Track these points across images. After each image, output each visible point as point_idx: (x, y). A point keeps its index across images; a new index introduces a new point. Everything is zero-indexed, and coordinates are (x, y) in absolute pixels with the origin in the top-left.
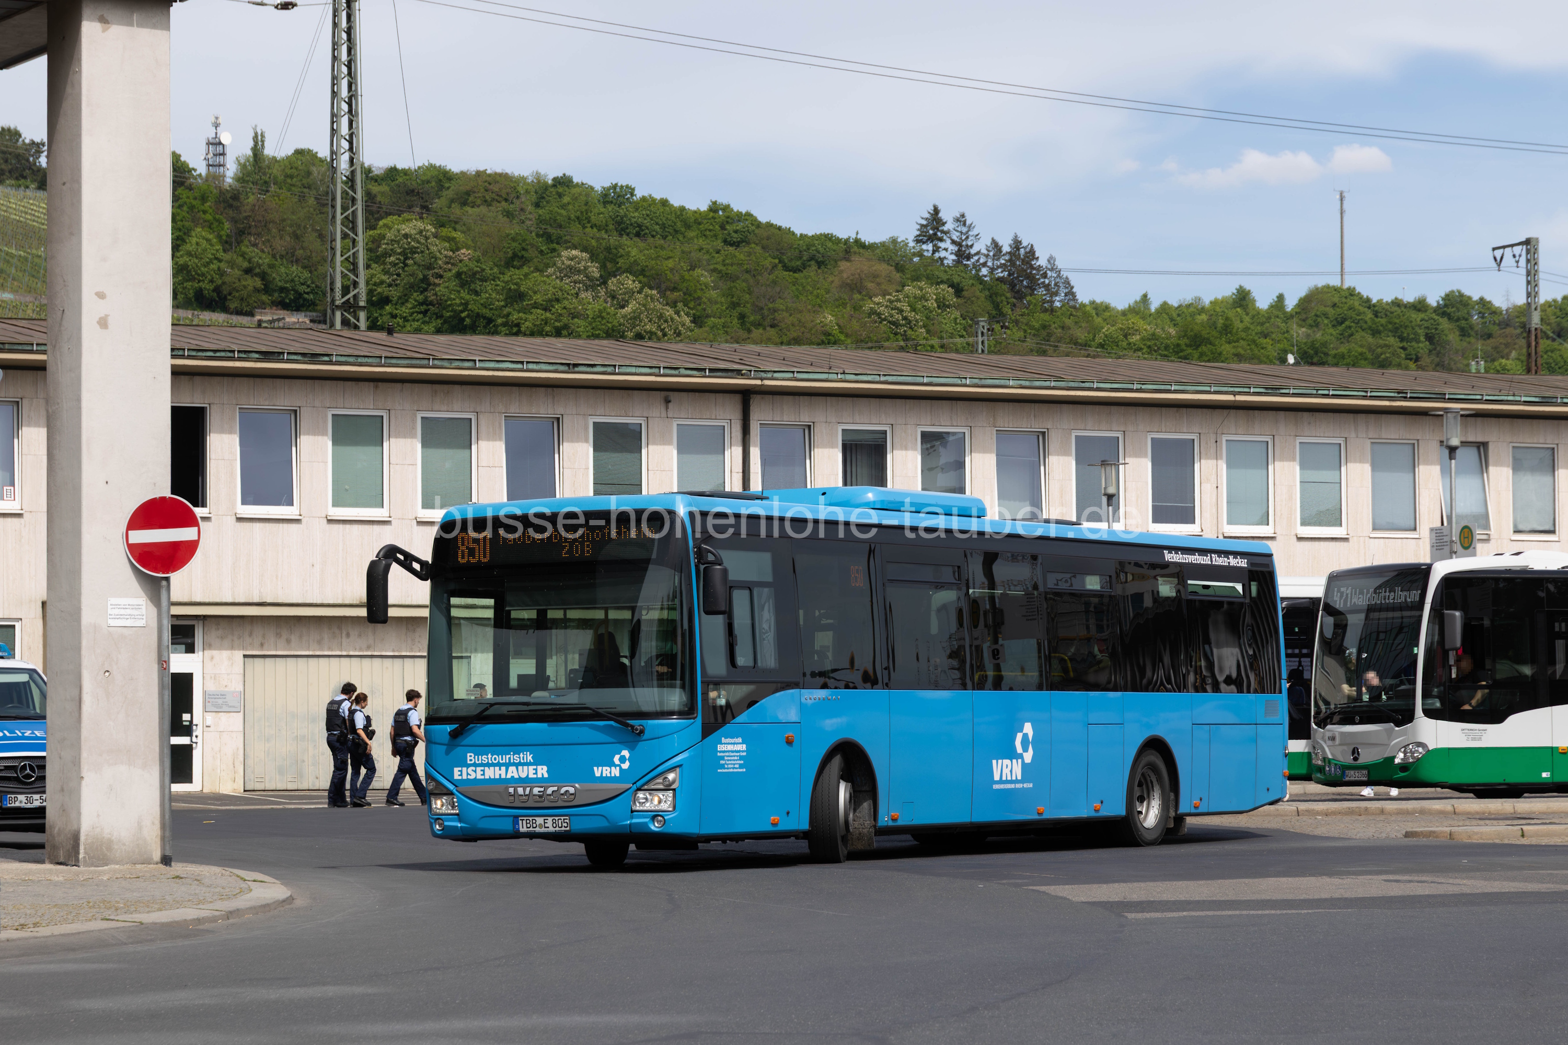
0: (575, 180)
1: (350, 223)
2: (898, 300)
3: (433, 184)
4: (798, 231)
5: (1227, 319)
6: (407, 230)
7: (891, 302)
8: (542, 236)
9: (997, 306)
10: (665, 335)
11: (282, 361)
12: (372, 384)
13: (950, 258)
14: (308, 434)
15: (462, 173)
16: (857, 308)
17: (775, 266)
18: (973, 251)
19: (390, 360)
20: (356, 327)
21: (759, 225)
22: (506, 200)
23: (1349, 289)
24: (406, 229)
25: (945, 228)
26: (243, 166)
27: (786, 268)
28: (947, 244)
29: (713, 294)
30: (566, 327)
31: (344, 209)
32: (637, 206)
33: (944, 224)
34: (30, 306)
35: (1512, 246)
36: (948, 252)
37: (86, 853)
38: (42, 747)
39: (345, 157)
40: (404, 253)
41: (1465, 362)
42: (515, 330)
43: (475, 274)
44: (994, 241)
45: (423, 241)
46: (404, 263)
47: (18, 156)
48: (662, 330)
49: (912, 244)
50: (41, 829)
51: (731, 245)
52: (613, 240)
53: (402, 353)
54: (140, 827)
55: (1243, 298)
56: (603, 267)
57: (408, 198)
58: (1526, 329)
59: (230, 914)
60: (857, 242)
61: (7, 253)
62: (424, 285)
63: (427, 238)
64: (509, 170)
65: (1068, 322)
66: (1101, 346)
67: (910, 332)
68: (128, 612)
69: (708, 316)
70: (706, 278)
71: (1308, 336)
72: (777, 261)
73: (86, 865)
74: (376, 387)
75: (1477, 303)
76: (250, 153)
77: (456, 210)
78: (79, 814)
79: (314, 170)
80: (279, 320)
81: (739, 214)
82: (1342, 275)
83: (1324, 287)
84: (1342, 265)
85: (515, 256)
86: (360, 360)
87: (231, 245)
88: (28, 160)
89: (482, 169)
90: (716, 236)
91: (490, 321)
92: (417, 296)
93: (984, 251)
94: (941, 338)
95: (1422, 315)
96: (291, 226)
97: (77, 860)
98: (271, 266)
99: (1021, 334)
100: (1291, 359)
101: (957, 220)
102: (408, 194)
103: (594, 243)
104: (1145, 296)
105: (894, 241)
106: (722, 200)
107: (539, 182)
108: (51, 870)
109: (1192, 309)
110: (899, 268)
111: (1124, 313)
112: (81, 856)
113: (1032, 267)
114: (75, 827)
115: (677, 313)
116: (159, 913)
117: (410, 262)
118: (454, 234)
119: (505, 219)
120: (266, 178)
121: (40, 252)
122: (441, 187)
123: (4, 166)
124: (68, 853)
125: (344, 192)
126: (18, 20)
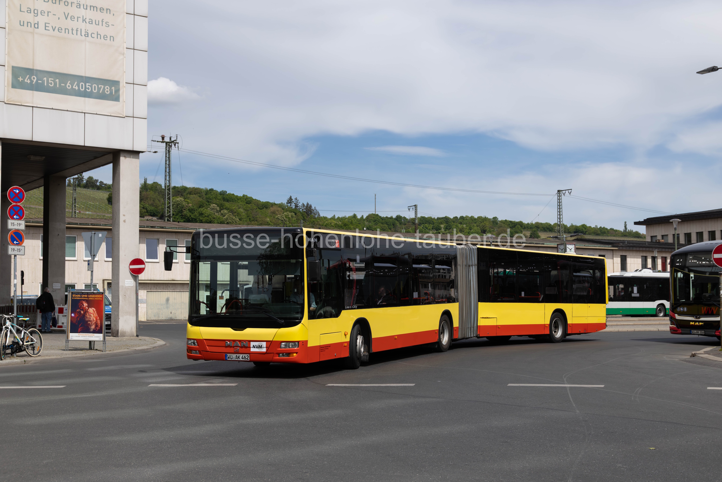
0: (214, 189)
1: (169, 199)
2: (283, 216)
4: (261, 201)
5: (352, 220)
7: (281, 216)
8: (207, 201)
9: (304, 217)
10: (233, 223)
11: (156, 228)
12: (175, 233)
13: (294, 207)
14: (161, 244)
15: (190, 188)
16: (274, 217)
17: (257, 208)
18: (299, 205)
19: (179, 228)
20: (170, 221)
21: (253, 199)
22: (199, 193)
23: (377, 214)
24: (178, 199)
25: (293, 201)
26: (142, 185)
27: (259, 209)
28: (293, 204)
29: (244, 214)
30: (212, 221)
31: (168, 196)
32: (227, 195)
33: (292, 200)
34: (95, 215)
35: (412, 206)
36: (293, 206)
39: (168, 184)
40: (177, 205)
41: (400, 230)
42: (201, 221)
43: (192, 209)
44: (303, 204)
45: (181, 202)
46: (177, 207)
47: (93, 183)
48: (233, 222)
49: (286, 204)
50: (110, 329)
51: (247, 204)
52: (222, 202)
53: (181, 227)
54: (132, 329)
55: (355, 216)
56: (220, 208)
57: (178, 193)
58: (413, 223)
59: (154, 347)
60: (274, 203)
61: (90, 204)
62: (181, 211)
63: (182, 201)
64: (200, 187)
65: (319, 221)
66: (326, 226)
67: (285, 222)
68: (130, 283)
69: (242, 219)
70: (241, 210)
71: (368, 224)
72: (257, 207)
73: (120, 337)
74: (176, 234)
75: (403, 217)
76: (144, 183)
77: (189, 195)
78: (119, 326)
79: (158, 187)
80: (151, 219)
81: (249, 197)
82: (375, 211)
83: (372, 214)
84: (375, 209)
85: (201, 205)
86: (172, 228)
88: (95, 184)
89: (194, 187)
90: (244, 202)
91: (195, 219)
92: (180, 214)
93: (301, 206)
94: (292, 224)
95: (392, 220)
96: (153, 199)
97: (118, 336)
99: (309, 223)
100: (365, 229)
101: (295, 199)
102: (178, 192)
103: (218, 203)
104: (334, 215)
105: (282, 203)
106: (246, 194)
107: (206, 190)
108: (113, 338)
109: (344, 218)
110: (283, 209)
111: (330, 219)
112: (119, 335)
113: (311, 209)
114: (118, 329)
115: (236, 218)
116: (139, 347)
117: (179, 206)
118: (189, 201)
119: (199, 198)
120: (147, 188)
121: (98, 203)
122: (185, 191)
123: (89, 185)
124: (116, 334)
125: (168, 192)
126: (106, 156)
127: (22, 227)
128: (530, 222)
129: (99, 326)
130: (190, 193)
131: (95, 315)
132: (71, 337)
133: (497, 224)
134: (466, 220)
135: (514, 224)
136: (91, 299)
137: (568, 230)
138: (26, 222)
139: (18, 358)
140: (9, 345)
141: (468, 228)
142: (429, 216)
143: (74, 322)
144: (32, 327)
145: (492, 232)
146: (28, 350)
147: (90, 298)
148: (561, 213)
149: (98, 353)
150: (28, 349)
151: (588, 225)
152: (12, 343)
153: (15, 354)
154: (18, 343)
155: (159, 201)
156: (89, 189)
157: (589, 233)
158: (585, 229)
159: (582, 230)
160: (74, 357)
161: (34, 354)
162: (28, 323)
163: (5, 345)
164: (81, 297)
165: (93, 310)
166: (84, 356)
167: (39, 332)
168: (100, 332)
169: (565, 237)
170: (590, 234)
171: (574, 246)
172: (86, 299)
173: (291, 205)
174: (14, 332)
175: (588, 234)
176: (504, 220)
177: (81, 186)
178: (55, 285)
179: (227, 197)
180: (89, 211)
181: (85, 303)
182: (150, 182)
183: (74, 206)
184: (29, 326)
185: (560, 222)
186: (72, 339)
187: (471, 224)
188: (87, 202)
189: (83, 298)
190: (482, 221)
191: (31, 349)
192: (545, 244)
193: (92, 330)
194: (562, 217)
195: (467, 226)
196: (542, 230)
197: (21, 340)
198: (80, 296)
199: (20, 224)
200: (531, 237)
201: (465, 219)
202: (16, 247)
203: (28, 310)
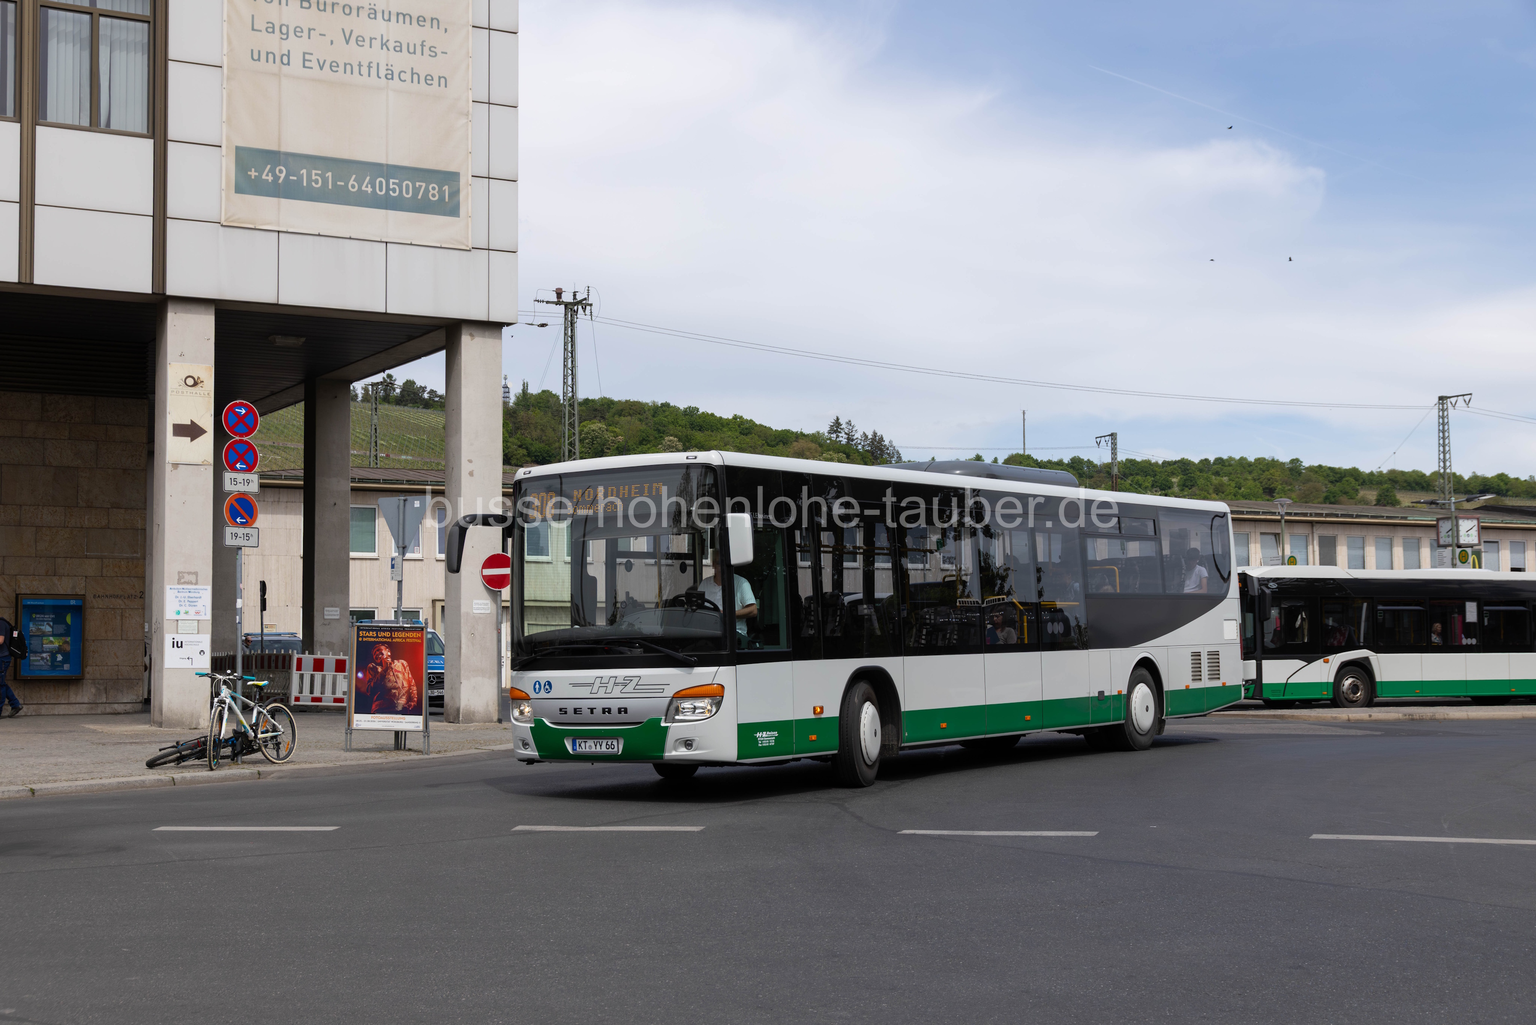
0: (671, 405)
1: (572, 425)
3: (606, 406)
4: (774, 429)
6: (594, 428)
8: (656, 430)
13: (844, 441)
15: (619, 401)
17: (763, 445)
18: (854, 438)
21: (755, 424)
22: (639, 414)
23: (1028, 455)
25: (842, 427)
26: (518, 398)
27: (768, 445)
28: (843, 434)
31: (570, 418)
32: (700, 416)
33: (841, 425)
34: (420, 462)
35: (1105, 436)
36: (843, 439)
37: (463, 717)
38: (442, 668)
39: (570, 395)
40: (592, 439)
43: (625, 448)
44: (864, 433)
45: (601, 432)
46: (592, 443)
47: (414, 393)
49: (826, 434)
50: (442, 706)
51: (743, 435)
52: (689, 432)
54: (488, 706)
55: (978, 458)
56: (685, 444)
57: (594, 413)
58: (1109, 473)
60: (801, 433)
61: (409, 438)
63: (603, 431)
64: (641, 400)
72: (764, 442)
73: (462, 723)
75: (1086, 462)
76: (521, 392)
77: (617, 418)
78: (460, 698)
79: (550, 399)
81: (747, 420)
82: (1024, 449)
83: (1016, 454)
84: (1024, 444)
85: (644, 439)
87: (512, 434)
88: (418, 395)
89: (628, 399)
90: (736, 430)
93: (860, 438)
96: (540, 426)
97: (459, 721)
98: (532, 444)
102: (594, 411)
103: (680, 433)
105: (818, 433)
106: (739, 414)
107: (654, 405)
108: (447, 725)
110: (821, 445)
112: (460, 719)
113: (882, 445)
114: (458, 706)
116: (501, 746)
117: (595, 442)
118: (615, 429)
119: (639, 422)
120: (529, 404)
121: (425, 437)
122: (610, 407)
123: (407, 398)
124: (454, 717)
125: (569, 411)
126: (431, 334)
127: (254, 487)
128: (1375, 470)
129: (415, 699)
130: (620, 413)
131: (406, 675)
132: (357, 723)
133: (1300, 474)
134: (1230, 465)
135: (1341, 473)
136: (398, 640)
137: (1466, 488)
138: (261, 478)
139: (245, 766)
140: (226, 737)
141: (1233, 484)
142: (1144, 459)
143: (364, 689)
144: (275, 701)
145: (1289, 492)
146: (267, 750)
147: (395, 638)
148: (1447, 448)
149: (414, 756)
150: (266, 746)
151: (1512, 475)
152: (232, 735)
153: (239, 758)
154: (245, 734)
155: (554, 430)
156: (406, 407)
157: (1514, 493)
158: (1506, 484)
159: (1498, 485)
160: (362, 765)
161: (278, 758)
162: (265, 691)
163: (219, 739)
164: (377, 637)
165: (403, 664)
166: (382, 763)
167: (288, 711)
168: (416, 711)
169: (1454, 503)
170: (1517, 495)
171: (1475, 522)
172: (389, 640)
173: (838, 436)
174: (238, 712)
175: (1513, 497)
176: (1316, 464)
177: (391, 400)
178: (328, 611)
179: (699, 420)
180: (407, 454)
181: (386, 650)
182: (534, 390)
183: (373, 444)
184: (268, 698)
185: (1444, 467)
186: (360, 727)
187: (1239, 475)
188: (403, 435)
189: (381, 640)
190: (1264, 468)
191: (272, 747)
192: (1409, 518)
193: (400, 708)
194: (1450, 458)
195: (1230, 480)
196: (1404, 487)
197: (252, 728)
198: (375, 635)
199: (248, 481)
200: (1379, 503)
201: (1227, 464)
202: (241, 531)
203: (273, 665)
